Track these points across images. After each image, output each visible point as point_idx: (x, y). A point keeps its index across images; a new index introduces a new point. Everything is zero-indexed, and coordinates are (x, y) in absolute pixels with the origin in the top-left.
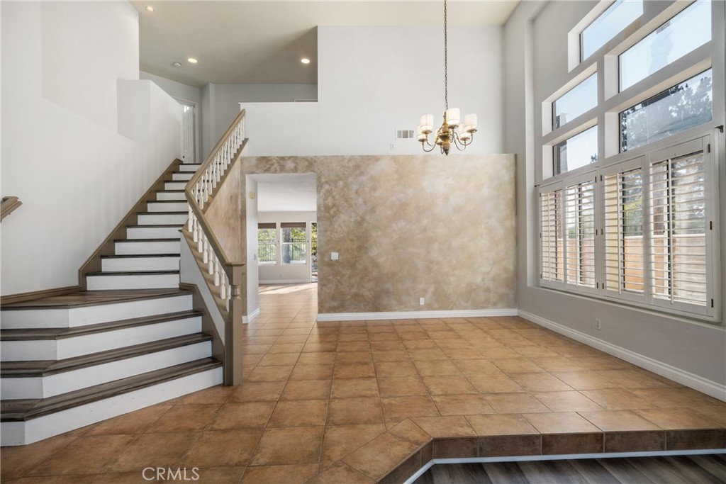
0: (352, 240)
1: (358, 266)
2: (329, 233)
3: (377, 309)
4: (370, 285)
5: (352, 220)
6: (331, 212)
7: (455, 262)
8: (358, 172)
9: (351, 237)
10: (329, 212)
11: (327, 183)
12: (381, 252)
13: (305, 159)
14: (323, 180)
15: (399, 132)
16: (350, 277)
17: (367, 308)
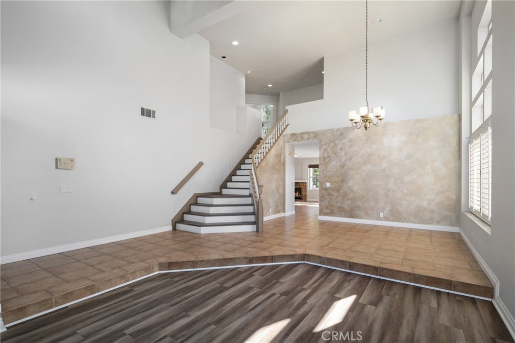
0: (338, 176)
1: (341, 191)
2: (325, 172)
3: (352, 217)
4: (349, 202)
5: (338, 165)
6: (327, 161)
8: (342, 137)
9: (337, 174)
10: (325, 161)
11: (324, 144)
12: (355, 184)
13: (313, 133)
14: (323, 143)
16: (336, 197)
17: (346, 215)
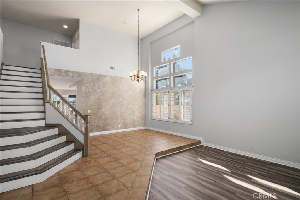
0: (95, 105)
1: (98, 115)
2: (87, 102)
3: (104, 130)
4: (102, 122)
5: (96, 98)
6: (88, 95)
7: (129, 113)
8: (98, 80)
9: (95, 104)
10: (87, 94)
11: (86, 83)
12: (106, 110)
13: (77, 73)
14: (85, 82)
15: (110, 67)
16: (95, 119)
17: (101, 130)
